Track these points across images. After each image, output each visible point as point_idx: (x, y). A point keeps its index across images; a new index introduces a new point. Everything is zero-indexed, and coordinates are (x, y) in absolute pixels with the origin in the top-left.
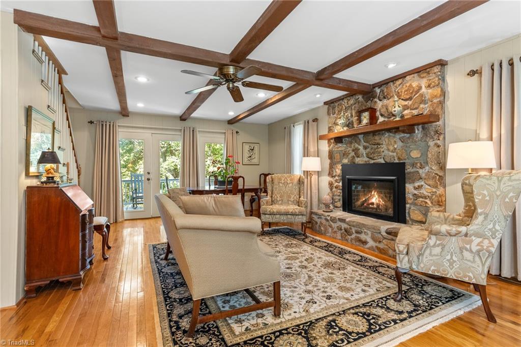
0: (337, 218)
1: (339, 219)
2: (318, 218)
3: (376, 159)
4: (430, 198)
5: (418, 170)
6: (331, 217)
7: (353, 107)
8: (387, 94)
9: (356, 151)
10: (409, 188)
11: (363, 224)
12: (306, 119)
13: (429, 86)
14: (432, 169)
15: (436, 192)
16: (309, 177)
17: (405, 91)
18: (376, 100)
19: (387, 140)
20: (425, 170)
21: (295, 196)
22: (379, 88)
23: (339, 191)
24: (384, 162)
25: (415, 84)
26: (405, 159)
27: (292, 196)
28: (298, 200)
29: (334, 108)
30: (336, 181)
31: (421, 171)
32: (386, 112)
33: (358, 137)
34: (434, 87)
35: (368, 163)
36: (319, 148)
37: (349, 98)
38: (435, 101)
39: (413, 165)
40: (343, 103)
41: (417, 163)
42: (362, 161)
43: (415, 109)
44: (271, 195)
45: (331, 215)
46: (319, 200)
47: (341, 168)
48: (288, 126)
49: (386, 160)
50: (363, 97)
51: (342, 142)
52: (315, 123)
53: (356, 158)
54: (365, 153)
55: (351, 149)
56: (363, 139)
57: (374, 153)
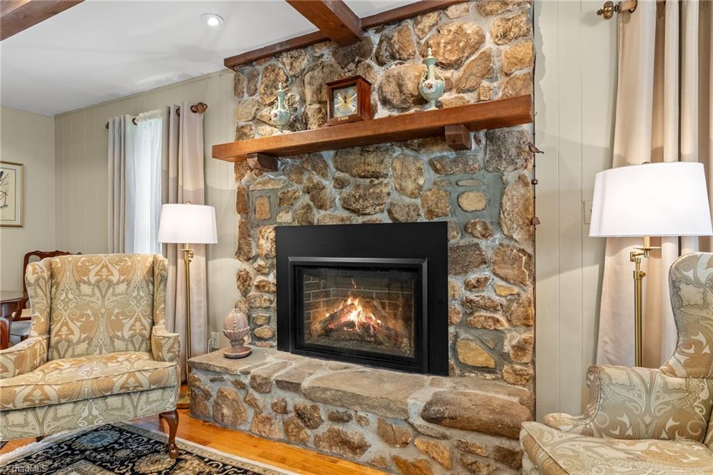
0: (273, 378)
1: (278, 382)
2: (212, 381)
3: (369, 214)
4: (506, 310)
5: (476, 241)
6: (253, 378)
7: (307, 78)
8: (400, 48)
9: (314, 192)
10: (455, 284)
11: (354, 396)
12: (173, 103)
13: (505, 35)
14: (511, 238)
15: (519, 295)
16: (181, 262)
17: (447, 43)
18: (368, 61)
19: (398, 165)
20: (494, 241)
21: (138, 319)
22: (377, 32)
23: (266, 296)
24: (389, 221)
25: (470, 28)
26: (446, 215)
27: (128, 323)
28: (146, 333)
29: (252, 77)
30: (259, 271)
31: (483, 244)
32: (398, 94)
33: (321, 157)
34: (516, 38)
35: (347, 223)
36: (209, 183)
37: (295, 53)
38: (518, 73)
39: (465, 229)
40: (280, 65)
41: (474, 224)
42: (332, 217)
43: (469, 91)
44: (44, 327)
45: (253, 371)
46: (211, 323)
47: (272, 235)
48: (117, 119)
49: (396, 216)
50: (334, 54)
51: (276, 169)
52: (197, 118)
53: (315, 210)
54: (338, 197)
55: (300, 187)
56: (335, 162)
57: (364, 197)
